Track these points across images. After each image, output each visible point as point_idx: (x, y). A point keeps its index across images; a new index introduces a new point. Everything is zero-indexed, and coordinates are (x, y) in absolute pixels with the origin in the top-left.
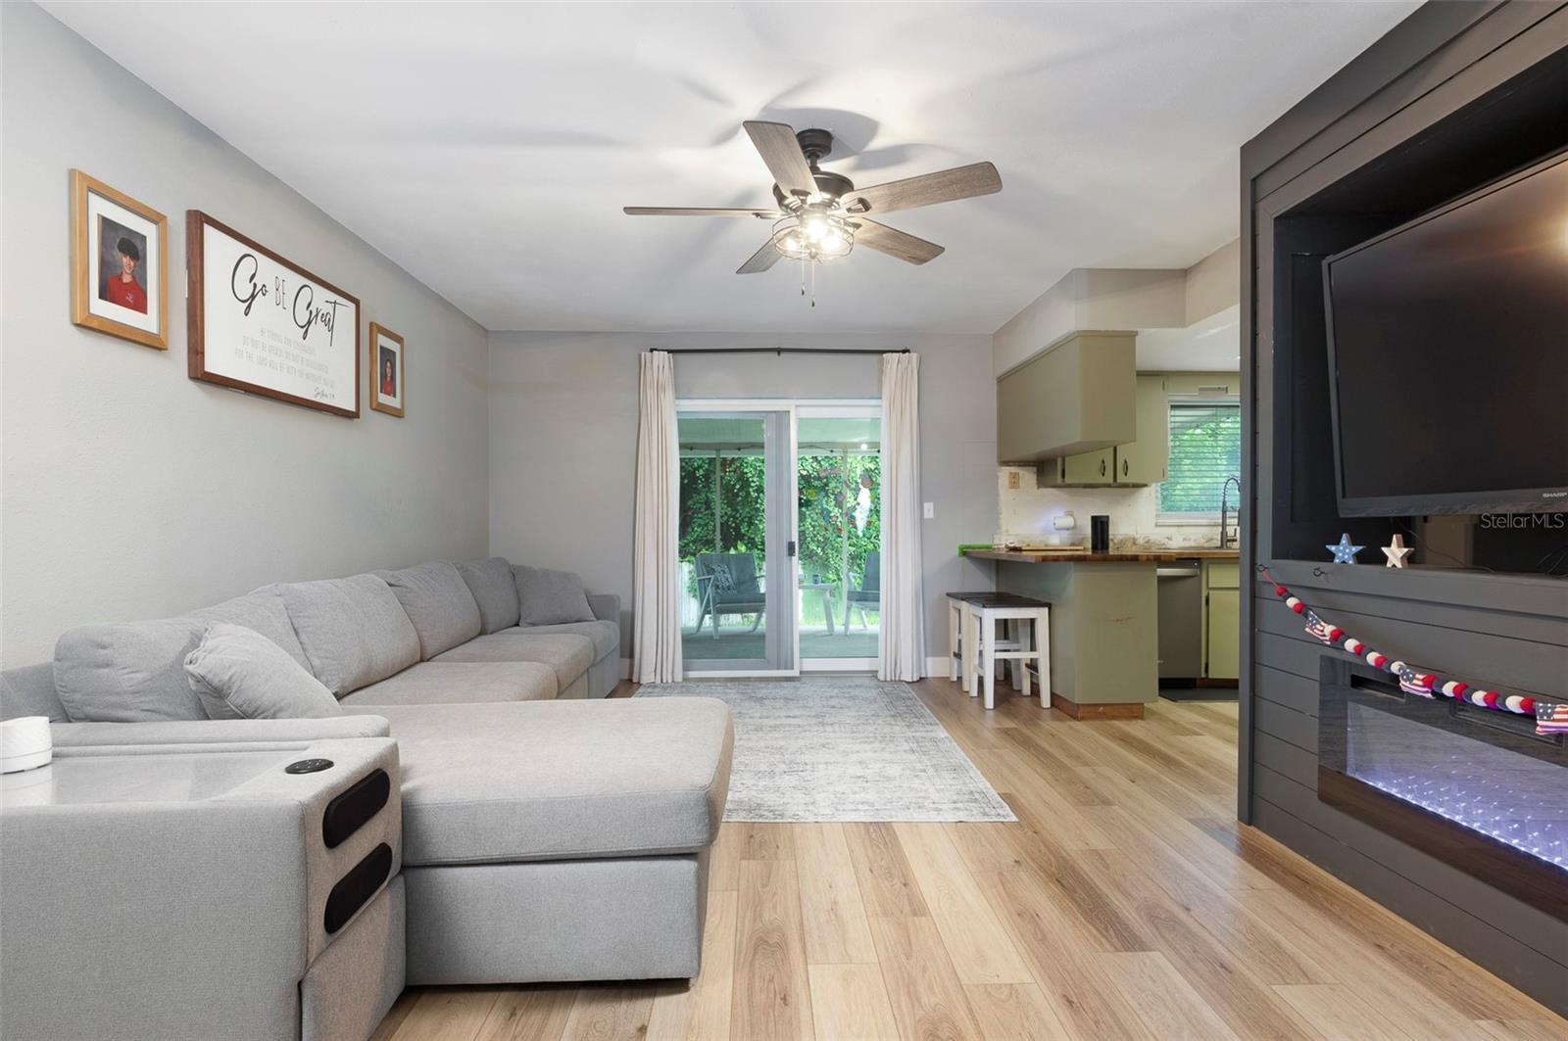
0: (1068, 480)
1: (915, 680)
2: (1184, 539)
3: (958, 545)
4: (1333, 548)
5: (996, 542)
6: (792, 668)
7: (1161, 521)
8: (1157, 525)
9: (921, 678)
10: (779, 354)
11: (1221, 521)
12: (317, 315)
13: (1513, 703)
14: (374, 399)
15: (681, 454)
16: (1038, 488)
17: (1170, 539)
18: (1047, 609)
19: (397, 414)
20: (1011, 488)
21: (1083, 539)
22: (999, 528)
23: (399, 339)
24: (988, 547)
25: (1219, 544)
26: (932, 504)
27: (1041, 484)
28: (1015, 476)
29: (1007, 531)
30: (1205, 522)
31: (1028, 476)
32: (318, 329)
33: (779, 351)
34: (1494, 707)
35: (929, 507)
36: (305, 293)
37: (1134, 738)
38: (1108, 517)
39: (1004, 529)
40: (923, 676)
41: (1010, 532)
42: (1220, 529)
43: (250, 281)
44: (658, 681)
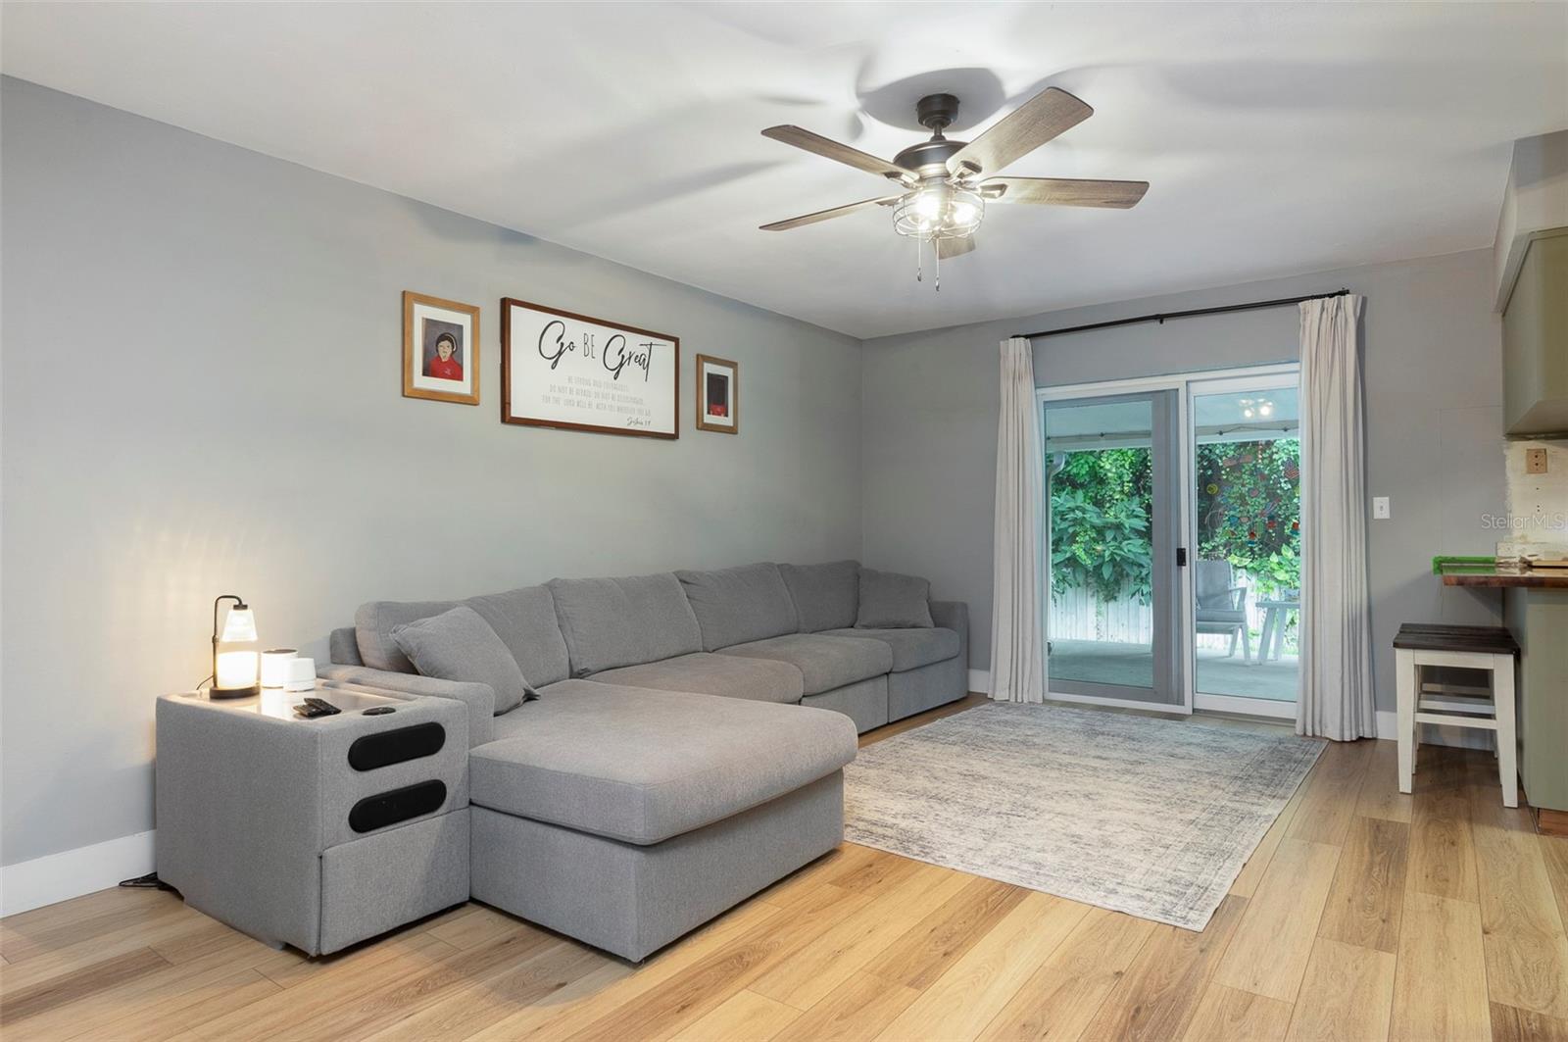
1: (1354, 739)
3: (1432, 558)
5: (1502, 553)
6: (1182, 703)
9: (1361, 739)
10: (1161, 322)
12: (630, 358)
14: (700, 420)
19: (731, 431)
20: (1530, 472)
23: (732, 365)
26: (1386, 498)
28: (1537, 454)
29: (1522, 538)
31: (1563, 453)
32: (632, 370)
33: (1161, 318)
35: (1381, 508)
36: (617, 344)
39: (1516, 534)
40: (1361, 735)
41: (1530, 538)
43: (558, 342)
44: (1013, 700)
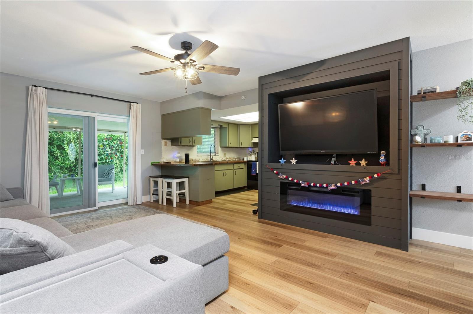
0: (182, 144)
2: (202, 159)
4: (280, 161)
5: (161, 161)
6: (95, 207)
7: (198, 155)
8: (197, 156)
10: (92, 97)
11: (210, 155)
13: (325, 185)
15: (49, 130)
16: (172, 146)
17: (200, 159)
18: (188, 178)
20: (165, 146)
21: (182, 160)
22: (162, 157)
24: (159, 162)
25: (209, 160)
26: (143, 150)
27: (172, 145)
28: (166, 142)
29: (164, 158)
30: (206, 155)
31: (169, 143)
33: (92, 96)
34: (321, 186)
35: (143, 152)
37: (215, 207)
38: (189, 154)
39: (163, 157)
41: (165, 158)
42: (210, 157)
